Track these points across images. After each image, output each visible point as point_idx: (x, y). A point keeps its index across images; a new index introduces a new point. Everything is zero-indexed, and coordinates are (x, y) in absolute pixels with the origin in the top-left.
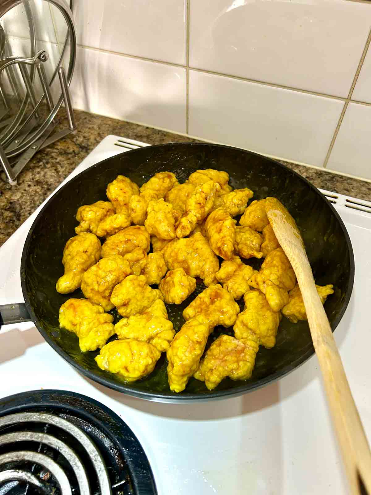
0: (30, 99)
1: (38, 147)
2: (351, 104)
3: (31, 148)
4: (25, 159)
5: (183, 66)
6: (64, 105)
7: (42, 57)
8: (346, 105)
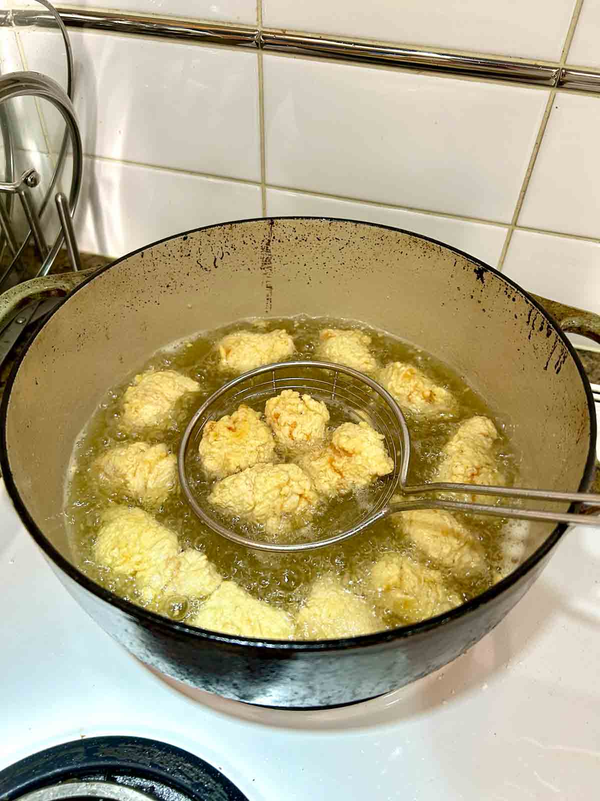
0: (8, 242)
1: (27, 321)
2: (517, 232)
3: (14, 321)
4: (7, 342)
5: (257, 183)
6: (64, 247)
7: (29, 180)
8: (511, 233)
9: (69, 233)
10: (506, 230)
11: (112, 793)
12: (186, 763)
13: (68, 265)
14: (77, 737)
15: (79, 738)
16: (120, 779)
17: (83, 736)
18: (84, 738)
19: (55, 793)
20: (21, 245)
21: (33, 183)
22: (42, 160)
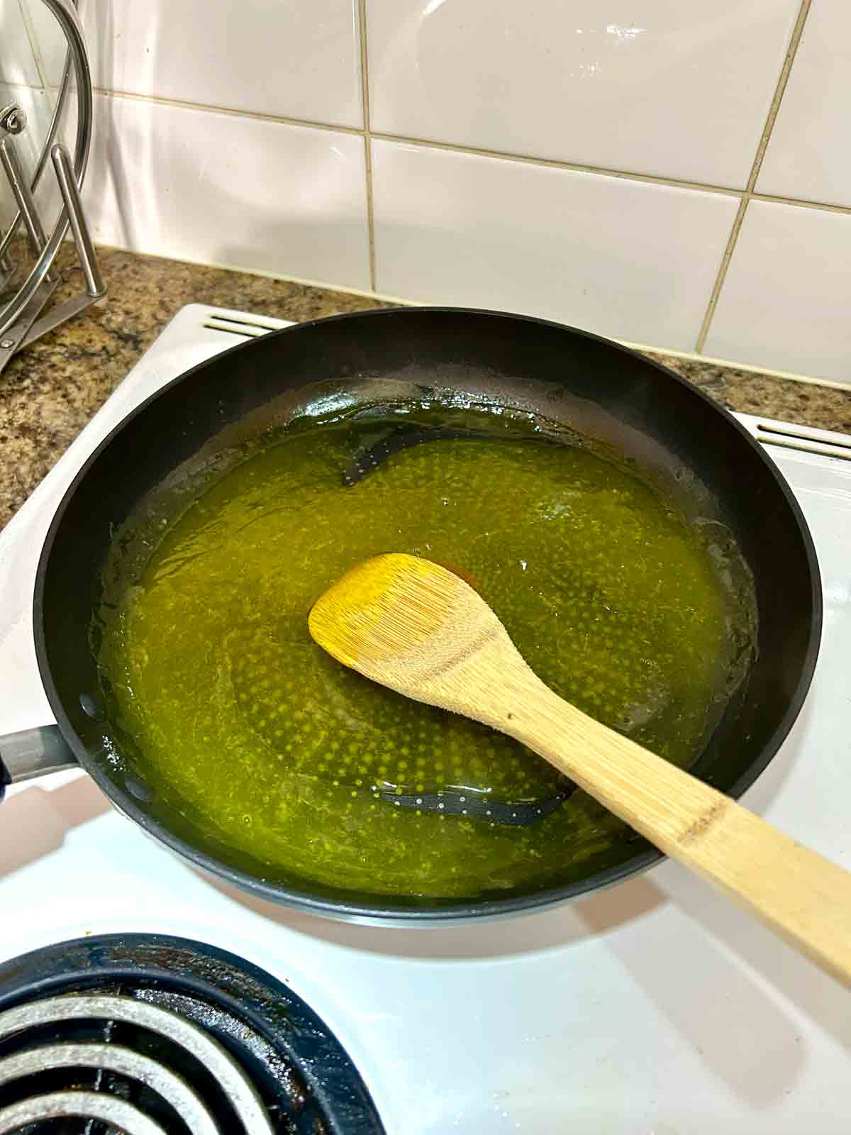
1: (17, 343)
2: (754, 202)
5: (357, 130)
6: (69, 237)
7: (9, 122)
8: (744, 205)
9: (75, 214)
10: (736, 200)
11: (126, 1012)
12: (236, 971)
13: (78, 264)
14: (80, 934)
15: (83, 935)
16: (141, 993)
17: (88, 933)
18: (90, 935)
19: (43, 1012)
20: (6, 233)
21: (14, 127)
22: (34, 99)
